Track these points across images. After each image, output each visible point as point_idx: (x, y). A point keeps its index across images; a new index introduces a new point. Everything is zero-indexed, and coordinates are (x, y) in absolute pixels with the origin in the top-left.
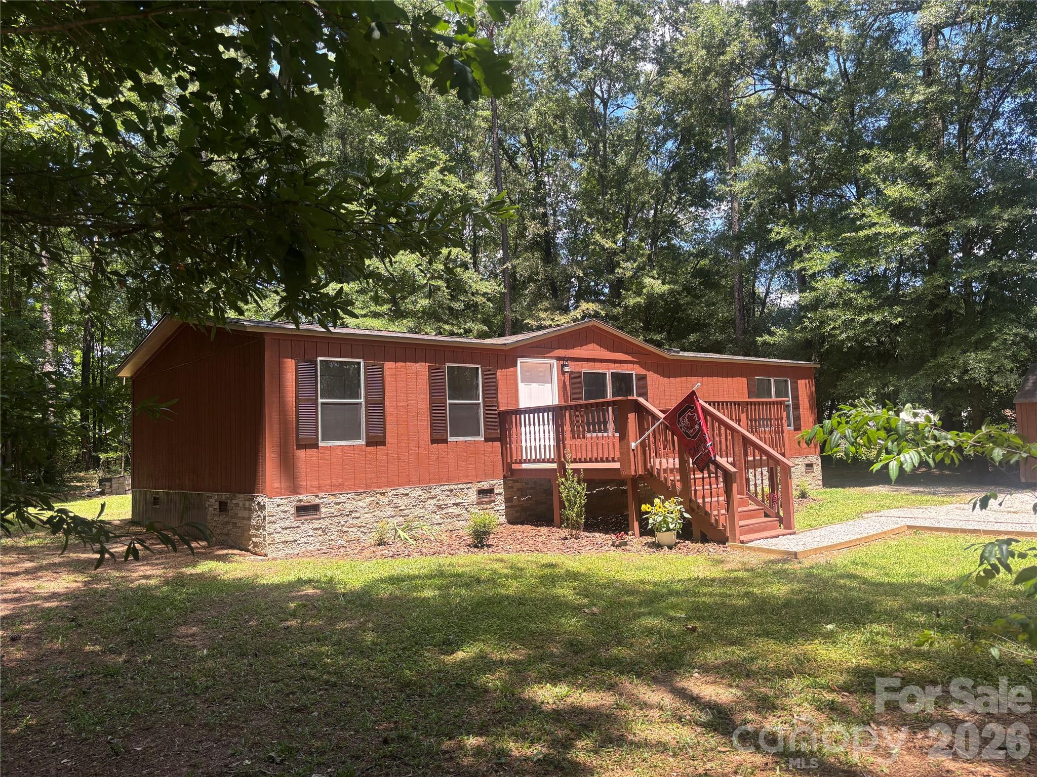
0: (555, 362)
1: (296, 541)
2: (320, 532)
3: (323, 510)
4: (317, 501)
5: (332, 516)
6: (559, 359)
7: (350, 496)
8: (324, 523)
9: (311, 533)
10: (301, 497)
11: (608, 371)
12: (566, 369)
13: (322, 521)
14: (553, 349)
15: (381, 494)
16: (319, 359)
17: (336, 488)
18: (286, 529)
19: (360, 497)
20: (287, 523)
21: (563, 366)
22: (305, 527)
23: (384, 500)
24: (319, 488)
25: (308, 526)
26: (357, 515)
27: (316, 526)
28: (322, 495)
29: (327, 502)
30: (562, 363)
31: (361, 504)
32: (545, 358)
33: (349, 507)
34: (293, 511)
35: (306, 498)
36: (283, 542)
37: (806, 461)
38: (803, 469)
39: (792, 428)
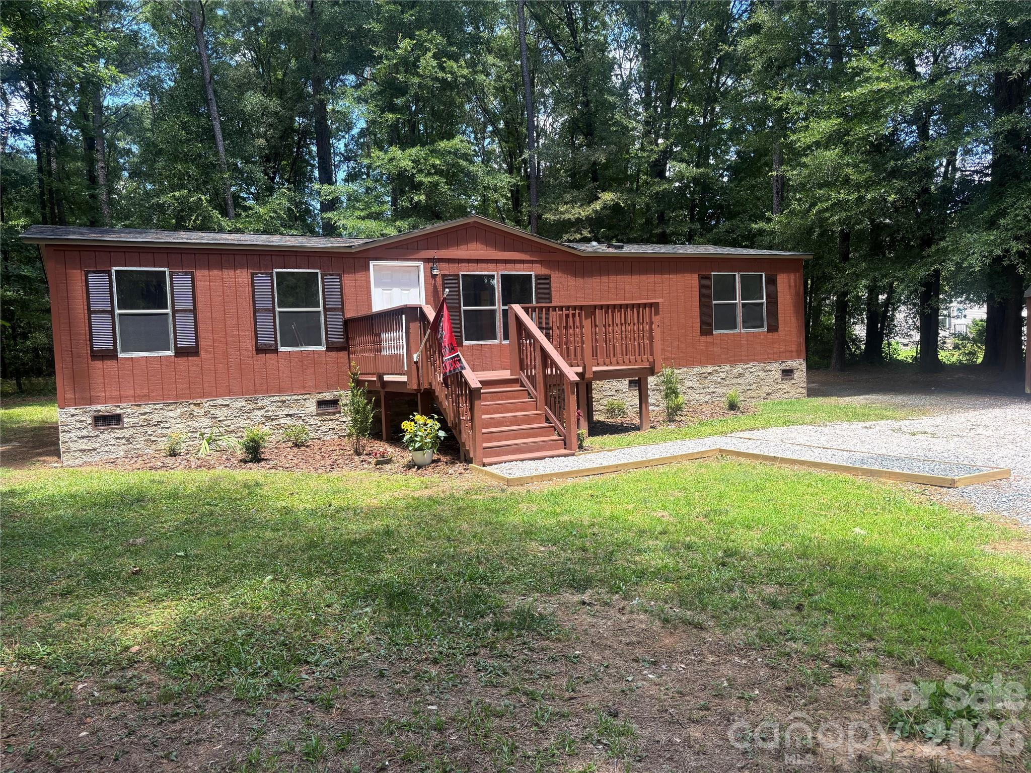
0: (421, 264)
1: (94, 449)
2: (123, 441)
3: (126, 420)
4: (119, 411)
5: (135, 426)
6: (426, 260)
7: (157, 406)
8: (127, 433)
9: (113, 442)
10: (99, 407)
11: (496, 272)
12: (435, 272)
13: (125, 430)
14: (418, 249)
15: (195, 404)
16: (114, 269)
17: (138, 399)
18: (83, 437)
19: (170, 408)
20: (84, 433)
21: (432, 268)
22: (106, 436)
23: (197, 411)
24: (121, 399)
25: (108, 436)
26: (167, 425)
27: (118, 435)
28: (123, 405)
29: (130, 413)
30: (431, 265)
31: (171, 414)
32: (408, 260)
33: (156, 417)
34: (90, 420)
35: (103, 408)
36: (80, 451)
37: (783, 367)
38: (778, 375)
39: (765, 329)
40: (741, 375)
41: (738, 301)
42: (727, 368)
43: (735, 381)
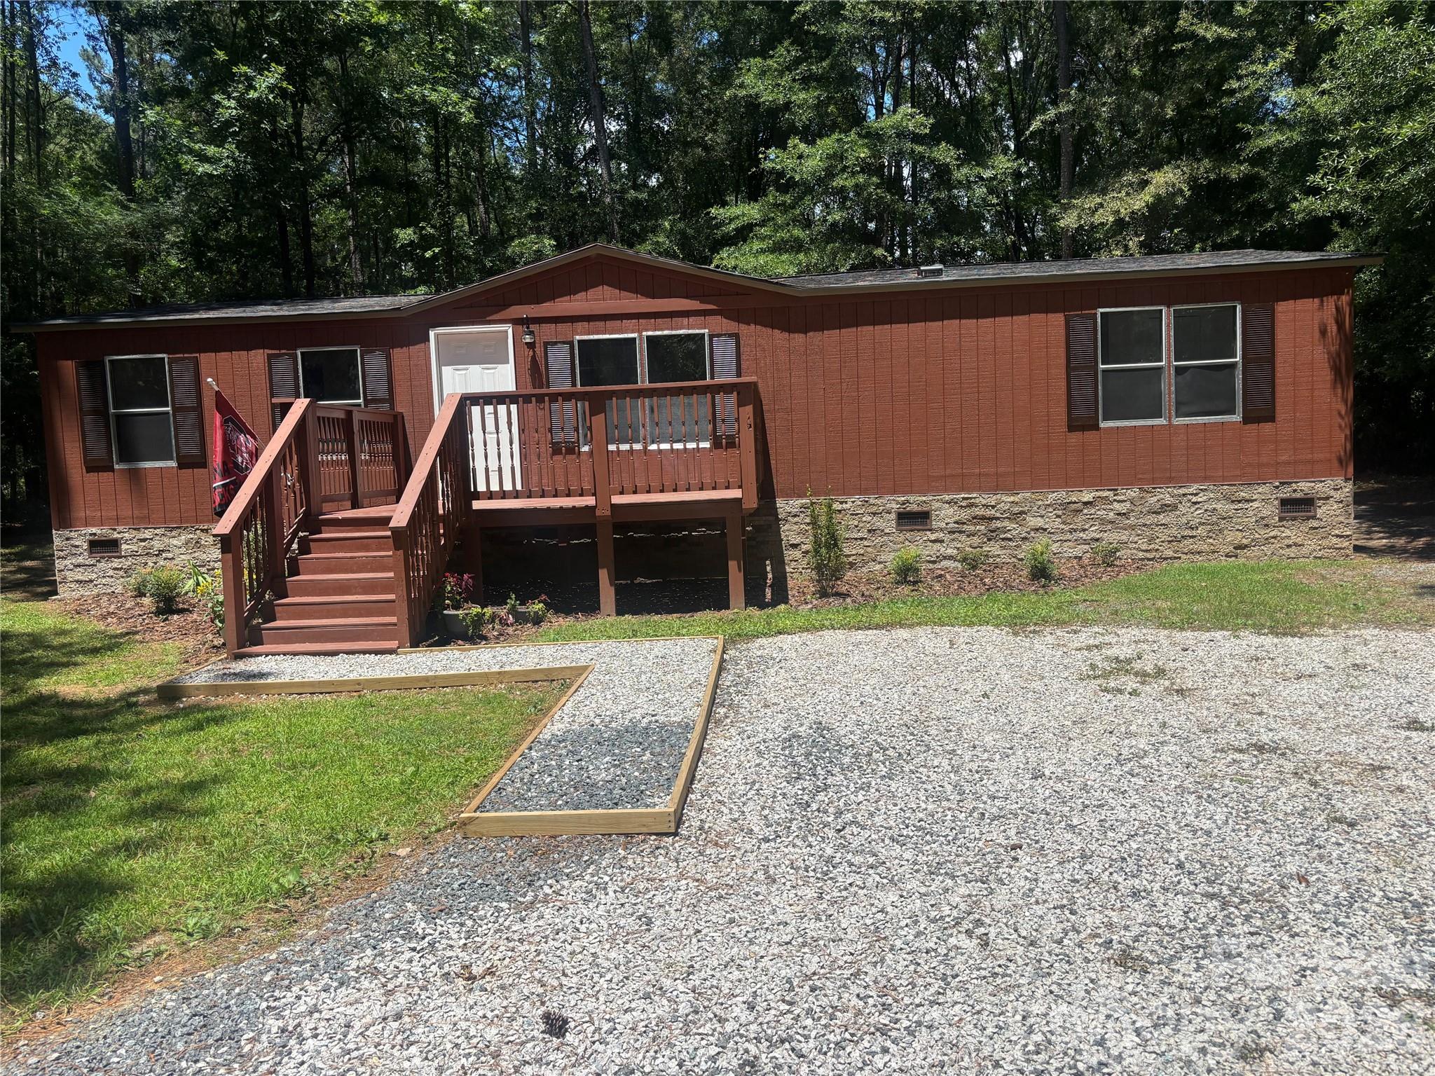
0: (509, 329)
1: (91, 581)
2: (121, 573)
3: (124, 547)
4: (116, 536)
5: (134, 555)
6: (516, 322)
7: (157, 531)
8: (127, 563)
9: (111, 573)
10: (94, 530)
11: (640, 334)
13: (123, 560)
14: (506, 306)
15: (202, 530)
16: (107, 359)
17: (139, 522)
18: (79, 566)
19: (174, 533)
20: (80, 560)
22: (102, 565)
24: (118, 520)
25: (105, 565)
26: (170, 555)
27: (115, 565)
28: (120, 528)
29: (128, 538)
30: (522, 328)
31: (175, 542)
32: (490, 322)
33: (157, 545)
34: (85, 546)
35: (99, 531)
36: (77, 581)
37: (1286, 493)
38: (1271, 510)
39: (1237, 418)
40: (1166, 508)
41: (1167, 360)
42: (1133, 493)
43: (1150, 519)
